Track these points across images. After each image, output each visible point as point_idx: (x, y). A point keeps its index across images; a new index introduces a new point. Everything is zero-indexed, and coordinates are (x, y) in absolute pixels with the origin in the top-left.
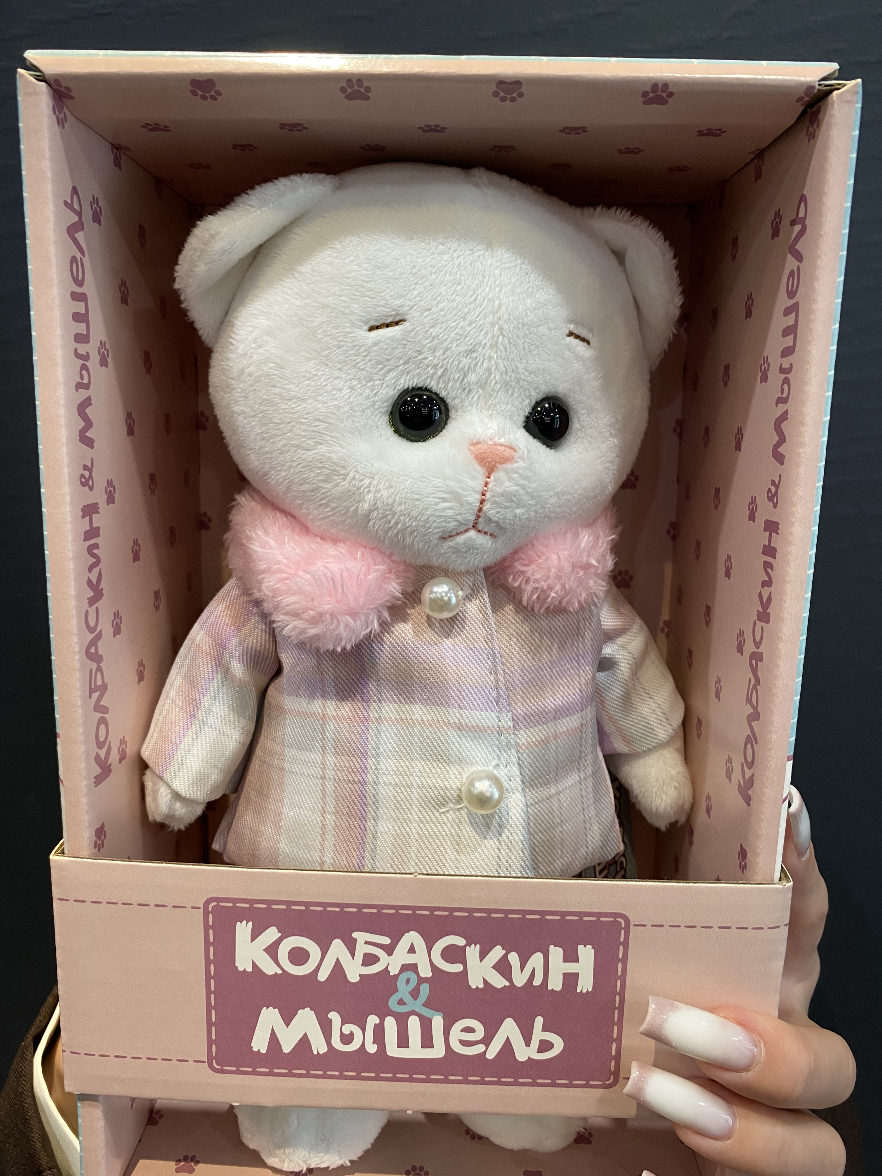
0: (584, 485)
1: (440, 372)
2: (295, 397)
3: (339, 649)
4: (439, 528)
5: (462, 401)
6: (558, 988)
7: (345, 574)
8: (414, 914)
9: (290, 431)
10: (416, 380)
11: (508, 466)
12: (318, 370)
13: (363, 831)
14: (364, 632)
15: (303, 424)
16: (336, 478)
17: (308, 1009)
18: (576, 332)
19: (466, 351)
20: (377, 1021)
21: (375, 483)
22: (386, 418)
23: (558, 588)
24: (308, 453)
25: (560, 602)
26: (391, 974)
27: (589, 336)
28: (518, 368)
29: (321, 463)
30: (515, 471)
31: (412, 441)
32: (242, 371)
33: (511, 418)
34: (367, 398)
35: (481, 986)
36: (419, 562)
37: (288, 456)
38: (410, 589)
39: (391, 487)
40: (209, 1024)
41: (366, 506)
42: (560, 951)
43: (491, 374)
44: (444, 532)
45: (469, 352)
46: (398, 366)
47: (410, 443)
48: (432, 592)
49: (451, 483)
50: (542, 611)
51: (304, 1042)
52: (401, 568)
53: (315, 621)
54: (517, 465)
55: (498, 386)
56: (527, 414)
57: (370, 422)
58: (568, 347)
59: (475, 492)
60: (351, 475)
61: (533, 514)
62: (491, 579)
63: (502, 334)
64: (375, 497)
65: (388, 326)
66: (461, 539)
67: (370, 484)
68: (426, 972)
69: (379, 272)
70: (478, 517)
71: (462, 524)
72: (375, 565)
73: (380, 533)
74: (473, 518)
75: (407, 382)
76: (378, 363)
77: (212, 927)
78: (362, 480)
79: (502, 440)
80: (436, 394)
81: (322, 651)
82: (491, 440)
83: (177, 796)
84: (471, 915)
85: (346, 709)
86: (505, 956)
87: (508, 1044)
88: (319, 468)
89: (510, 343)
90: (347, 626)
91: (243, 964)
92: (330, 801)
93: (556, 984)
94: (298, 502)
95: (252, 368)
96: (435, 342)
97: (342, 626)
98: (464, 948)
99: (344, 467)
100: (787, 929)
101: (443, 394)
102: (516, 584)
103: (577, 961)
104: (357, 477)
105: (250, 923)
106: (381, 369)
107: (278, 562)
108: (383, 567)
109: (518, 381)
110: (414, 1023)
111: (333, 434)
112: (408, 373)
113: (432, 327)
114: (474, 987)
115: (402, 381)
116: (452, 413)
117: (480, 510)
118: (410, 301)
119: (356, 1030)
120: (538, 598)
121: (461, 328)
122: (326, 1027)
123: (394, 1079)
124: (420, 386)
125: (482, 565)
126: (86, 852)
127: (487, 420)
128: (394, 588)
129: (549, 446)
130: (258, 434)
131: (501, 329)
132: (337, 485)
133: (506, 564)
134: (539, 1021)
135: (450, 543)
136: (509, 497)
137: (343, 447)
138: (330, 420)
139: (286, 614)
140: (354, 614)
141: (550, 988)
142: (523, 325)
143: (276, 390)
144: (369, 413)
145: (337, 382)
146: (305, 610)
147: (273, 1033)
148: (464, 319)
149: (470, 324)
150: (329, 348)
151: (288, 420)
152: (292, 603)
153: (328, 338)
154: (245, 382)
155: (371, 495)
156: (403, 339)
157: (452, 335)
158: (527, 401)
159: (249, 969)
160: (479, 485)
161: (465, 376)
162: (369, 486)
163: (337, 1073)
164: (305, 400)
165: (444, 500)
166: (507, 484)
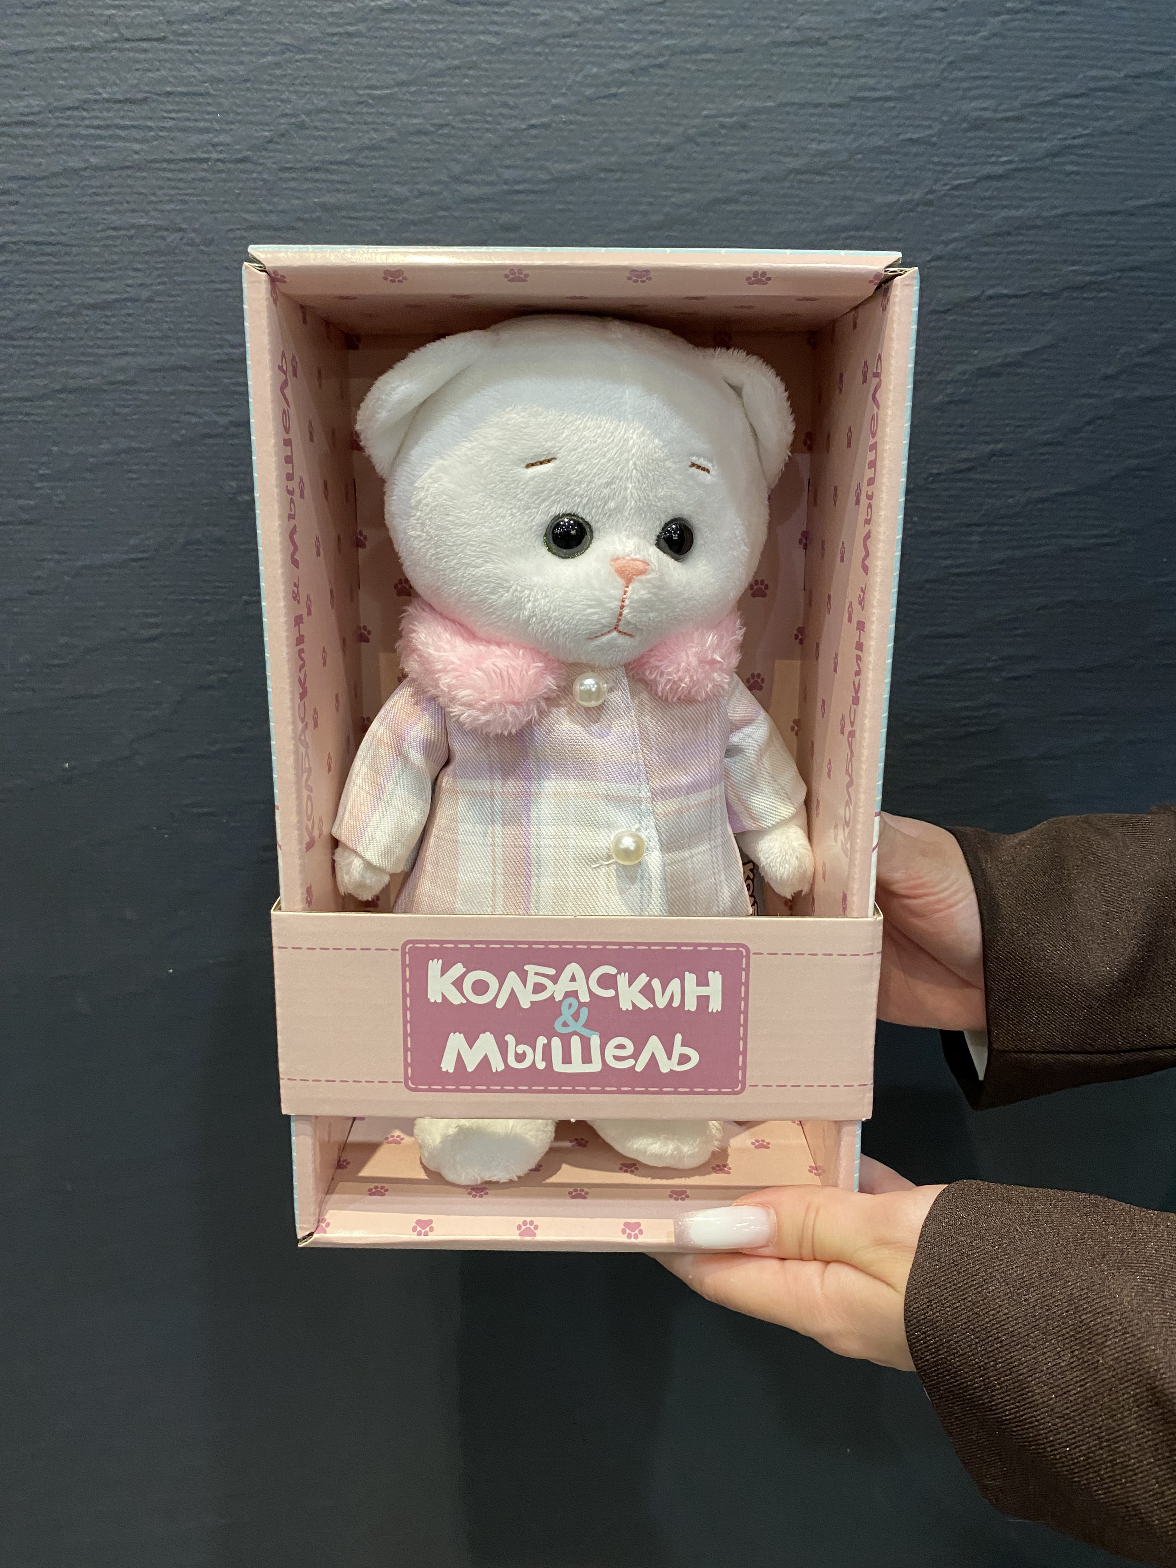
0: (708, 592)
1: (584, 501)
2: (465, 524)
3: (506, 733)
4: (586, 629)
5: (604, 524)
6: (693, 1009)
7: (510, 671)
8: (575, 948)
9: (461, 552)
10: (565, 508)
11: (643, 577)
12: (485, 501)
13: (529, 886)
14: (526, 719)
15: (473, 546)
16: (500, 590)
17: (488, 1033)
18: (698, 463)
19: (606, 483)
20: (545, 1041)
21: (533, 593)
22: (542, 539)
23: (687, 680)
24: (477, 570)
25: (689, 693)
26: (557, 1000)
27: (709, 465)
28: (649, 496)
29: (489, 577)
30: (648, 581)
31: (563, 558)
32: (419, 502)
33: (645, 537)
34: (526, 523)
35: (630, 1008)
36: (571, 660)
37: (460, 573)
38: (563, 684)
39: (547, 596)
40: (406, 1049)
41: (526, 613)
42: (693, 976)
43: (627, 501)
44: (591, 633)
45: (608, 484)
46: (551, 497)
47: (562, 560)
48: (582, 684)
49: (597, 593)
50: (675, 700)
51: (485, 1061)
52: (556, 665)
53: (485, 710)
54: (649, 576)
55: (633, 511)
56: (658, 533)
57: (529, 544)
58: (692, 474)
59: (616, 600)
60: (514, 587)
61: (665, 617)
62: (631, 674)
63: (635, 468)
64: (534, 605)
65: (541, 463)
66: (605, 639)
67: (530, 595)
68: (585, 998)
69: (533, 420)
70: (619, 620)
71: (605, 626)
72: (534, 662)
73: (539, 635)
74: (615, 621)
75: (557, 510)
76: (534, 494)
77: (408, 966)
78: (522, 592)
79: (638, 556)
80: (582, 519)
81: (491, 736)
82: (629, 556)
83: (368, 865)
84: (621, 948)
85: (512, 785)
86: (649, 982)
87: (653, 1057)
88: (486, 582)
89: (642, 475)
90: (512, 713)
91: (434, 996)
92: (500, 864)
93: (691, 1005)
94: (468, 611)
95: (429, 499)
96: (581, 476)
97: (508, 715)
98: (615, 976)
99: (507, 581)
100: (880, 956)
101: (588, 519)
102: (653, 677)
103: (708, 985)
104: (519, 588)
105: (440, 961)
106: (537, 499)
107: (453, 663)
108: (540, 664)
109: (650, 507)
110: (576, 1042)
111: (499, 553)
112: (559, 502)
113: (578, 463)
114: (624, 1009)
115: (554, 509)
116: (596, 534)
117: (621, 614)
118: (559, 442)
119: (528, 1050)
120: (671, 688)
121: (602, 464)
122: (503, 1049)
123: (560, 1091)
124: (568, 512)
125: (623, 662)
126: (299, 906)
127: (624, 539)
128: (550, 682)
129: (677, 559)
130: (433, 555)
131: (635, 464)
132: (502, 596)
133: (644, 660)
134: (678, 1038)
135: (597, 642)
136: (644, 602)
137: (505, 564)
138: (495, 543)
139: (461, 705)
140: (517, 704)
141: (686, 1009)
142: (653, 460)
143: (451, 518)
144: (527, 536)
145: (500, 510)
146: (478, 701)
147: (459, 1054)
148: (604, 456)
149: (609, 461)
150: (494, 483)
151: (458, 543)
152: (466, 696)
153: (492, 475)
154: (421, 511)
155: (530, 604)
156: (554, 474)
157: (595, 470)
158: (658, 523)
159: (439, 1000)
160: (618, 593)
161: (606, 503)
162: (528, 596)
163: (512, 1088)
164: (474, 526)
165: (590, 606)
166: (643, 592)
